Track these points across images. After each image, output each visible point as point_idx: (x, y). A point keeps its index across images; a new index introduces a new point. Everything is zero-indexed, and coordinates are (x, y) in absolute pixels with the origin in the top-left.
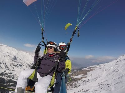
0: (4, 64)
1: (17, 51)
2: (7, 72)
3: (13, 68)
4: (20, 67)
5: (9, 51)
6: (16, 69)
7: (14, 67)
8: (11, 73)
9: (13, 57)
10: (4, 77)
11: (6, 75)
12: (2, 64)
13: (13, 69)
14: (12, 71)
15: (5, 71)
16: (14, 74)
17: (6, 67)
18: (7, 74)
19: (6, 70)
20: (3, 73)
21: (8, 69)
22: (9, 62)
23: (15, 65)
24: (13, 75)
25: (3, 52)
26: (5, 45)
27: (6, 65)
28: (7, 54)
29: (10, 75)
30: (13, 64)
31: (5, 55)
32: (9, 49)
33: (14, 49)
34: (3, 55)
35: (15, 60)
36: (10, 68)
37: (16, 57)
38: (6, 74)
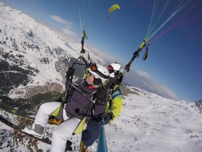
0: (12, 40)
1: (36, 23)
2: (15, 53)
3: (25, 49)
4: (35, 50)
5: (23, 22)
6: (29, 51)
7: (26, 47)
8: (20, 56)
9: (29, 32)
10: (8, 60)
11: (11, 58)
12: (9, 40)
13: (24, 51)
14: (22, 54)
15: (12, 52)
16: (25, 58)
17: (15, 45)
18: (14, 57)
19: (13, 50)
20: (8, 54)
21: (17, 50)
22: (20, 38)
23: (29, 45)
24: (22, 59)
25: (14, 22)
26: (19, 11)
27: (14, 42)
28: (20, 26)
29: (18, 58)
30: (25, 42)
31: (15, 26)
32: (24, 18)
33: (31, 19)
34: (13, 26)
35: (31, 37)
36: (20, 47)
37: (34, 33)
38: (12, 56)
